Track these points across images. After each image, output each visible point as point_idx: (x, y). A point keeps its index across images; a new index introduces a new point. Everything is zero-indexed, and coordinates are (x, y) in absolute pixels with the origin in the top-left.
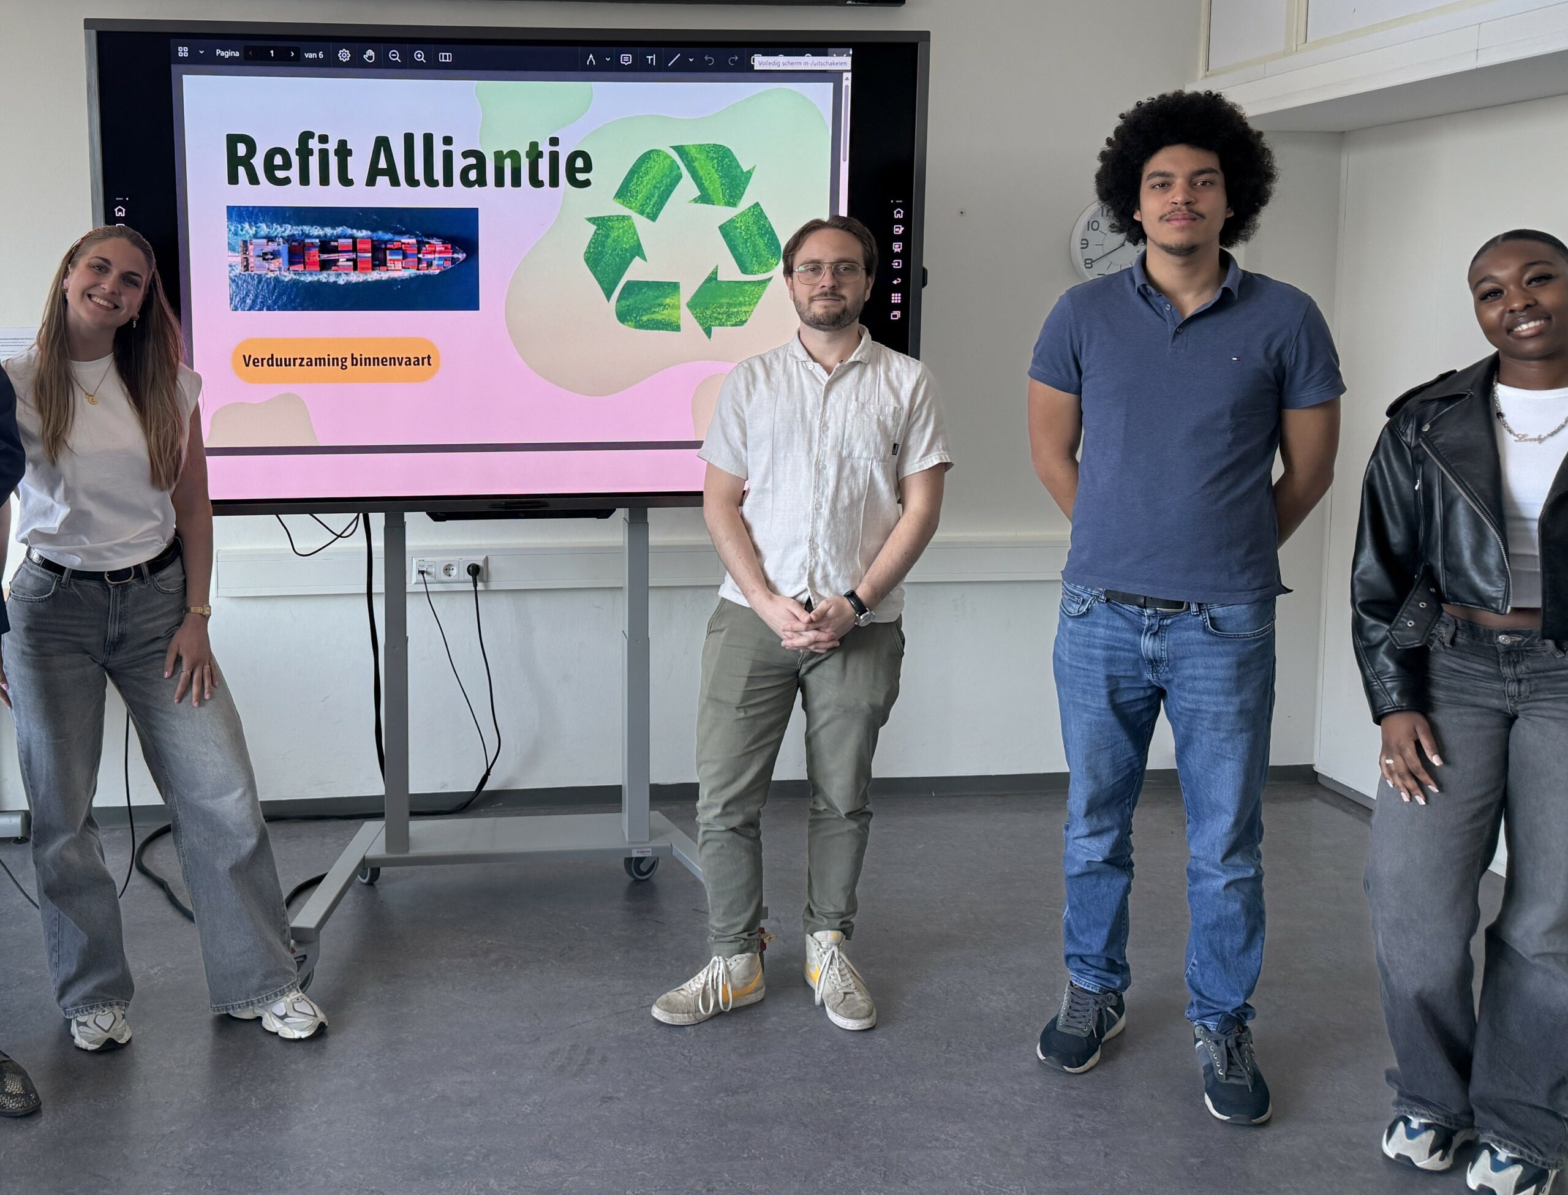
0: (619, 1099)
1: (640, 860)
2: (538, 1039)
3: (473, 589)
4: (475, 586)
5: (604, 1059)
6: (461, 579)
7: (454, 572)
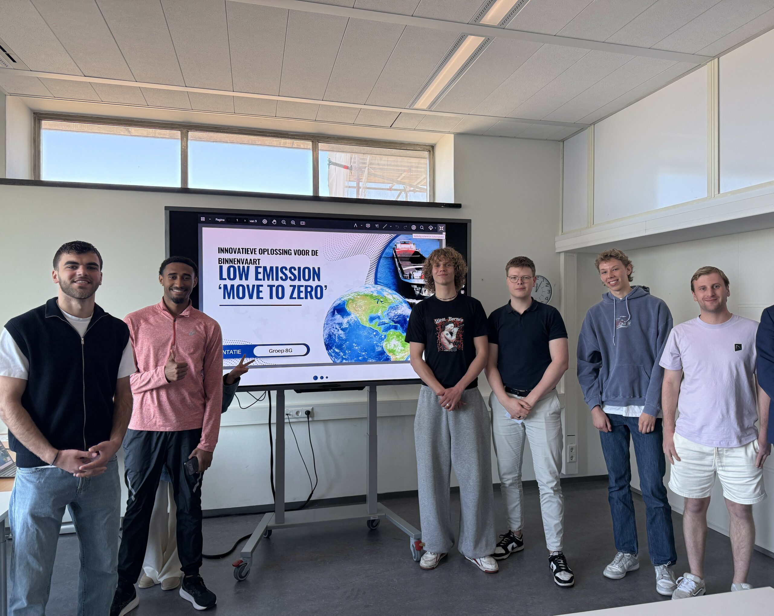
1: (373, 521)
2: (339, 588)
3: (307, 420)
4: (308, 419)
5: (364, 593)
6: (303, 416)
7: (300, 414)
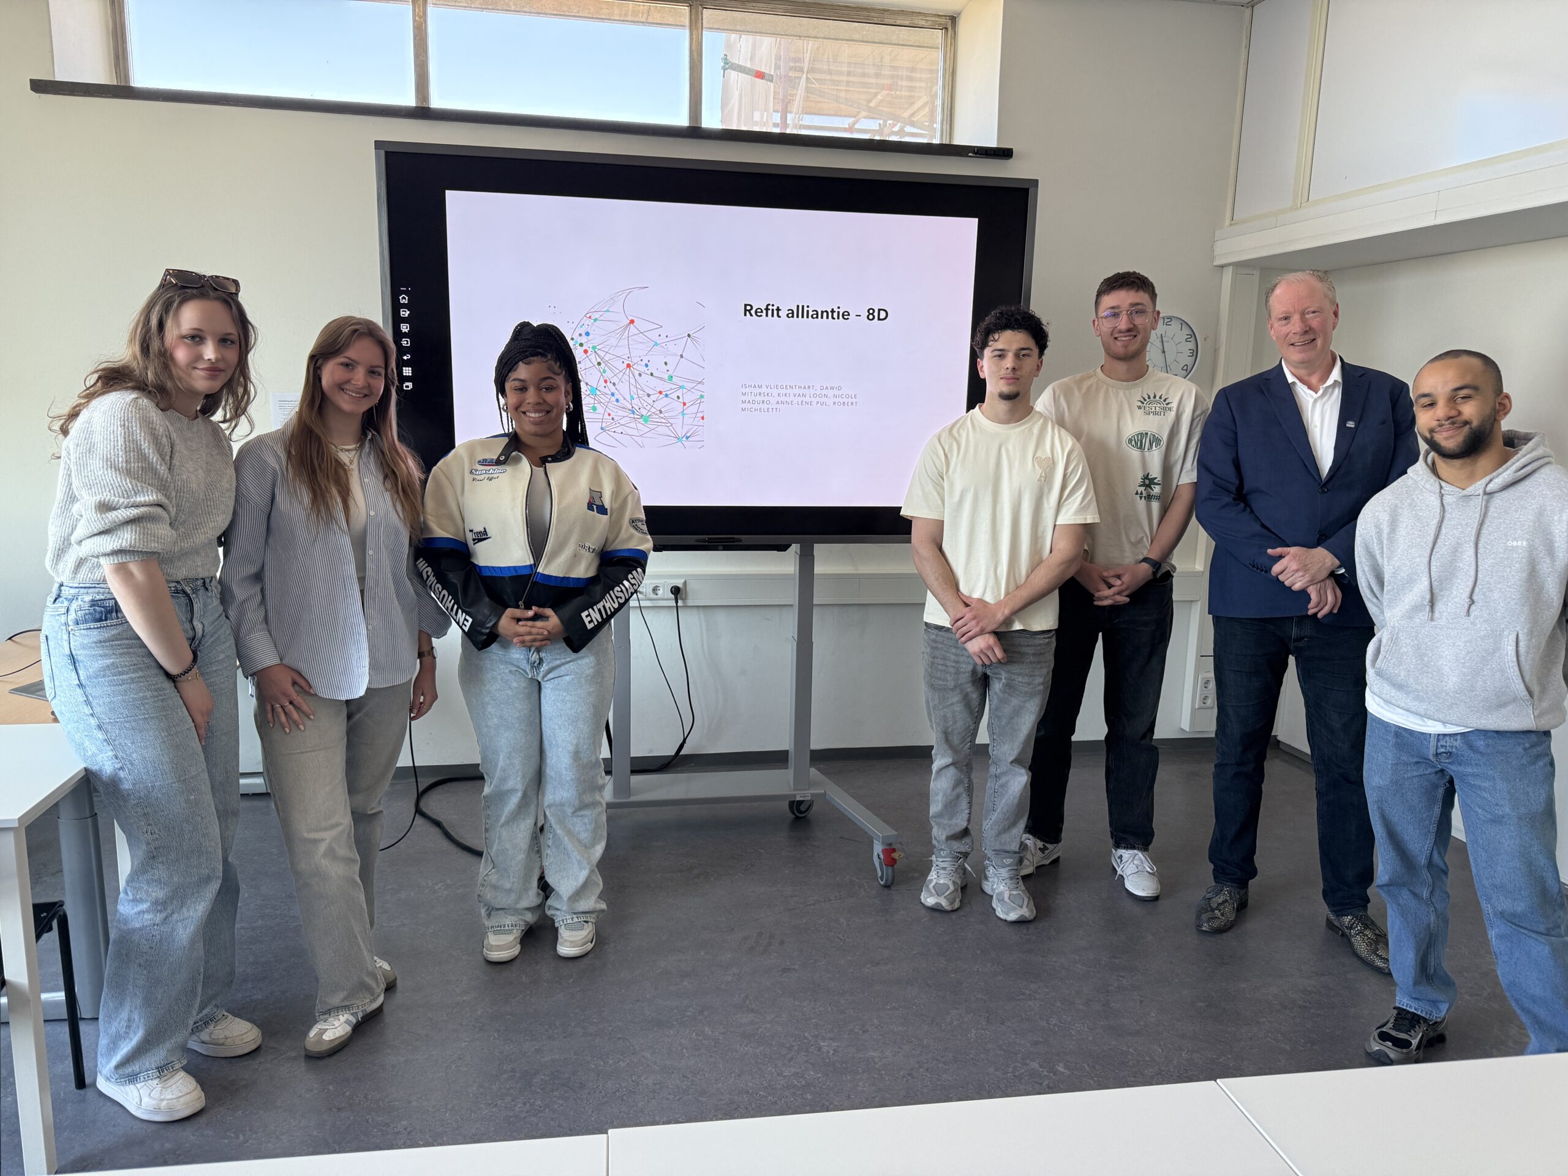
0: (795, 970)
1: (800, 803)
2: (733, 929)
3: (675, 605)
4: (677, 602)
6: (666, 597)
7: (660, 592)
